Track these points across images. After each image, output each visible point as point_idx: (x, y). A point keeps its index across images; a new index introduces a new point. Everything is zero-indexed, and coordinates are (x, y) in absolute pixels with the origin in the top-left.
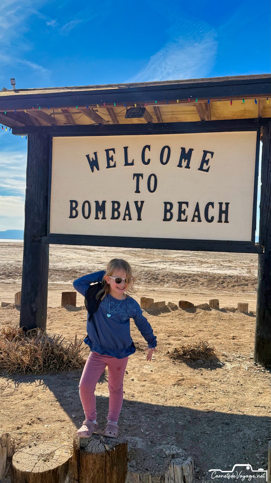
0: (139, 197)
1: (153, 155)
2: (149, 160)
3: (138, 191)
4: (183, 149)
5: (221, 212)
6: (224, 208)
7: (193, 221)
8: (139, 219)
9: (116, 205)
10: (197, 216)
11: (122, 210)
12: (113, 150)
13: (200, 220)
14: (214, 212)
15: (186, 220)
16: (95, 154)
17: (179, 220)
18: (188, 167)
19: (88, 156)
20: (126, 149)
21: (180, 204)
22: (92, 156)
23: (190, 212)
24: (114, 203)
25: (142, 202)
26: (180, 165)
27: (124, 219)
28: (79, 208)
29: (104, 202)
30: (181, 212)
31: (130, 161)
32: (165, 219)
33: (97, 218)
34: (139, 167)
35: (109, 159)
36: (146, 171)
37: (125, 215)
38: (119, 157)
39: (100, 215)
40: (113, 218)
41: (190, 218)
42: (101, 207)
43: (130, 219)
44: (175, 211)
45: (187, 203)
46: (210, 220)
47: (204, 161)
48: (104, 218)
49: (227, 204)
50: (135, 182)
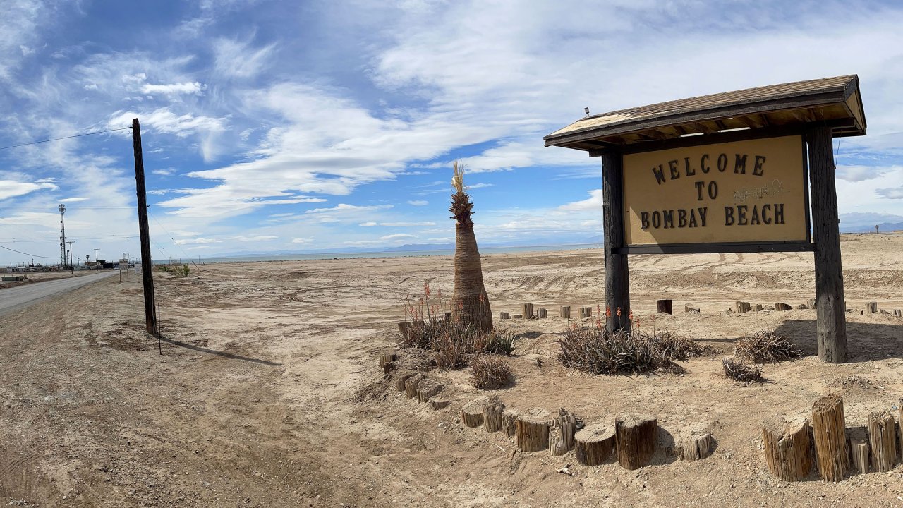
0: (702, 204)
1: (712, 163)
2: (708, 168)
3: (700, 199)
4: (738, 156)
5: (777, 214)
6: (779, 210)
7: (752, 224)
8: (704, 225)
9: (682, 212)
10: (755, 219)
11: (688, 218)
12: (675, 162)
13: (758, 223)
14: (771, 214)
15: (746, 224)
16: (660, 166)
17: (740, 223)
18: (743, 172)
19: (654, 170)
20: (687, 160)
21: (740, 208)
22: (658, 169)
23: (749, 215)
24: (680, 211)
25: (705, 209)
26: (736, 171)
27: (690, 226)
28: (650, 219)
29: (671, 211)
30: (741, 216)
31: (692, 171)
32: (727, 224)
33: (666, 227)
34: (700, 176)
35: (673, 170)
36: (707, 179)
37: (691, 222)
38: (681, 168)
39: (669, 225)
40: (680, 226)
41: (750, 221)
42: (669, 217)
43: (696, 226)
44: (736, 215)
45: (745, 207)
46: (768, 222)
47: (758, 166)
48: (672, 226)
49: (782, 206)
50: (697, 190)
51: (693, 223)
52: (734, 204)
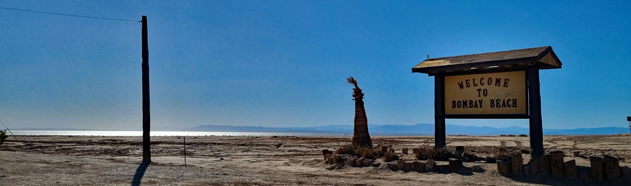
0: (480, 98)
1: (485, 81)
2: (483, 84)
3: (479, 96)
4: (497, 79)
5: (513, 103)
7: (503, 107)
8: (481, 107)
9: (471, 102)
10: (504, 104)
11: (474, 104)
12: (469, 80)
13: (505, 107)
14: (511, 103)
15: (500, 107)
16: (462, 82)
17: (497, 107)
18: (499, 85)
19: (459, 83)
20: (474, 80)
21: (497, 100)
23: (501, 103)
25: (482, 100)
26: (496, 85)
28: (456, 104)
29: (466, 101)
30: (498, 103)
31: (476, 84)
32: (491, 107)
33: (464, 107)
34: (480, 86)
35: (467, 84)
36: (483, 88)
38: (471, 83)
40: (470, 107)
42: (465, 103)
43: (477, 107)
44: (495, 103)
45: (500, 100)
46: (509, 106)
47: (506, 83)
48: (467, 107)
49: (516, 100)
50: (478, 92)
51: (476, 106)
52: (494, 98)
